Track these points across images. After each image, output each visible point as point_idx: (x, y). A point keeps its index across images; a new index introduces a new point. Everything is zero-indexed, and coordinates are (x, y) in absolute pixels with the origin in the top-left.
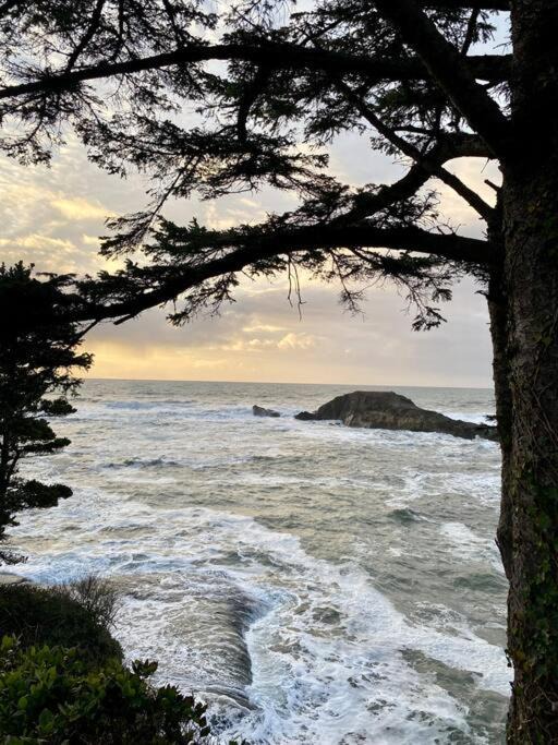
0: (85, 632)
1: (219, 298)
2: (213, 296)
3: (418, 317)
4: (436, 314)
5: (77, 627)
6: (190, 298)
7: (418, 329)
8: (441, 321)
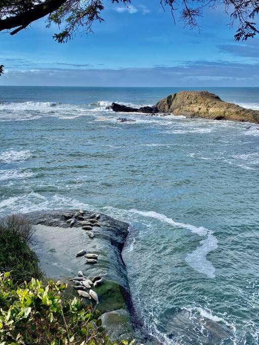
0: (13, 247)
1: (91, 18)
2: (86, 17)
3: (239, 30)
4: (252, 28)
5: (7, 244)
6: (69, 19)
7: (238, 39)
8: (256, 33)
